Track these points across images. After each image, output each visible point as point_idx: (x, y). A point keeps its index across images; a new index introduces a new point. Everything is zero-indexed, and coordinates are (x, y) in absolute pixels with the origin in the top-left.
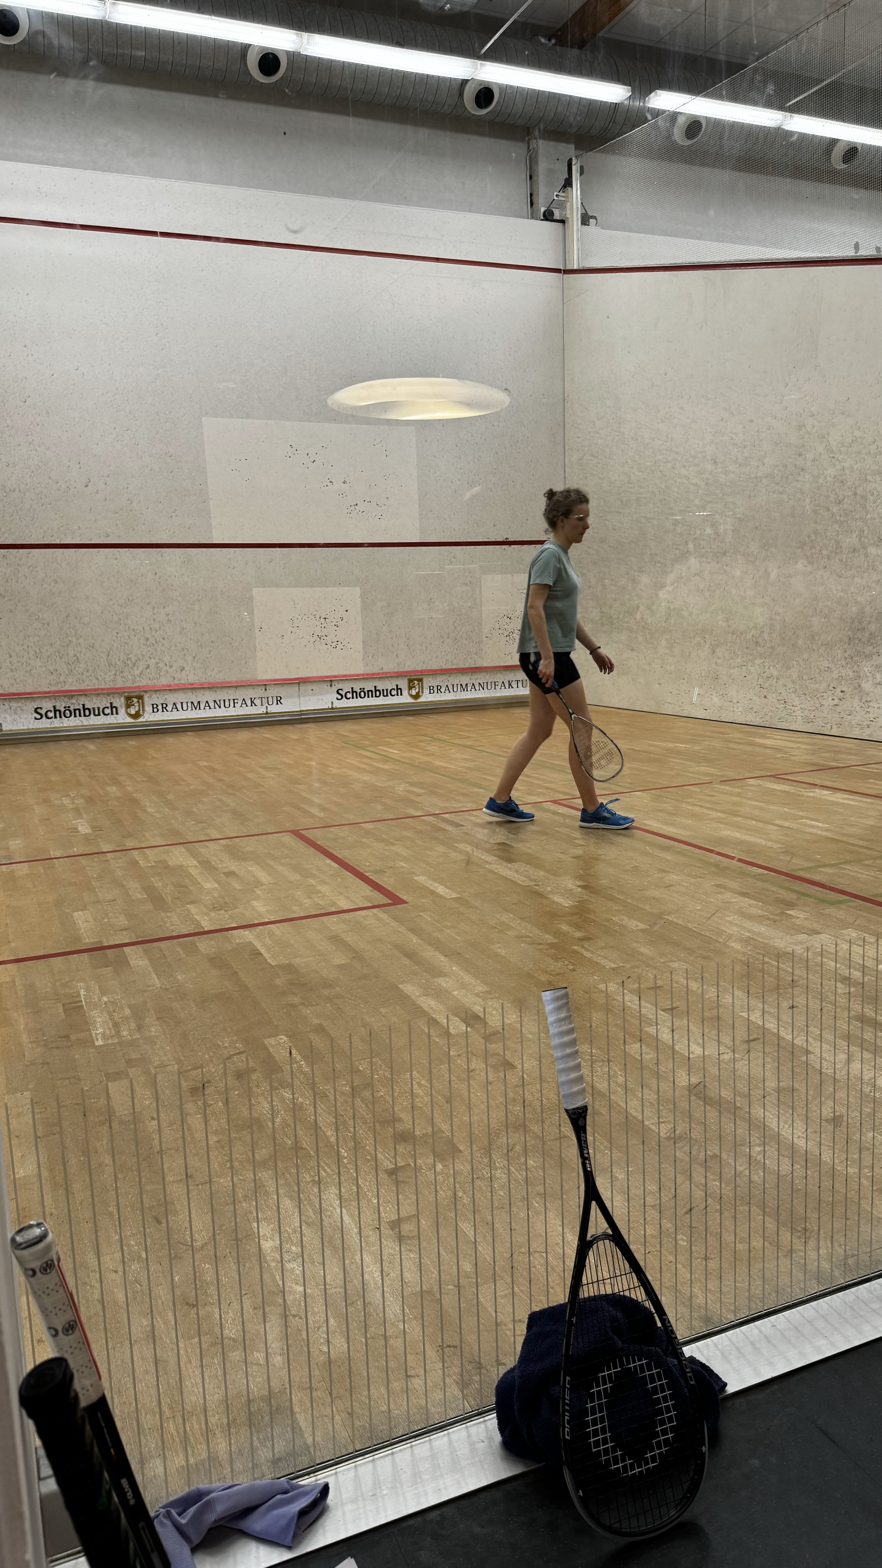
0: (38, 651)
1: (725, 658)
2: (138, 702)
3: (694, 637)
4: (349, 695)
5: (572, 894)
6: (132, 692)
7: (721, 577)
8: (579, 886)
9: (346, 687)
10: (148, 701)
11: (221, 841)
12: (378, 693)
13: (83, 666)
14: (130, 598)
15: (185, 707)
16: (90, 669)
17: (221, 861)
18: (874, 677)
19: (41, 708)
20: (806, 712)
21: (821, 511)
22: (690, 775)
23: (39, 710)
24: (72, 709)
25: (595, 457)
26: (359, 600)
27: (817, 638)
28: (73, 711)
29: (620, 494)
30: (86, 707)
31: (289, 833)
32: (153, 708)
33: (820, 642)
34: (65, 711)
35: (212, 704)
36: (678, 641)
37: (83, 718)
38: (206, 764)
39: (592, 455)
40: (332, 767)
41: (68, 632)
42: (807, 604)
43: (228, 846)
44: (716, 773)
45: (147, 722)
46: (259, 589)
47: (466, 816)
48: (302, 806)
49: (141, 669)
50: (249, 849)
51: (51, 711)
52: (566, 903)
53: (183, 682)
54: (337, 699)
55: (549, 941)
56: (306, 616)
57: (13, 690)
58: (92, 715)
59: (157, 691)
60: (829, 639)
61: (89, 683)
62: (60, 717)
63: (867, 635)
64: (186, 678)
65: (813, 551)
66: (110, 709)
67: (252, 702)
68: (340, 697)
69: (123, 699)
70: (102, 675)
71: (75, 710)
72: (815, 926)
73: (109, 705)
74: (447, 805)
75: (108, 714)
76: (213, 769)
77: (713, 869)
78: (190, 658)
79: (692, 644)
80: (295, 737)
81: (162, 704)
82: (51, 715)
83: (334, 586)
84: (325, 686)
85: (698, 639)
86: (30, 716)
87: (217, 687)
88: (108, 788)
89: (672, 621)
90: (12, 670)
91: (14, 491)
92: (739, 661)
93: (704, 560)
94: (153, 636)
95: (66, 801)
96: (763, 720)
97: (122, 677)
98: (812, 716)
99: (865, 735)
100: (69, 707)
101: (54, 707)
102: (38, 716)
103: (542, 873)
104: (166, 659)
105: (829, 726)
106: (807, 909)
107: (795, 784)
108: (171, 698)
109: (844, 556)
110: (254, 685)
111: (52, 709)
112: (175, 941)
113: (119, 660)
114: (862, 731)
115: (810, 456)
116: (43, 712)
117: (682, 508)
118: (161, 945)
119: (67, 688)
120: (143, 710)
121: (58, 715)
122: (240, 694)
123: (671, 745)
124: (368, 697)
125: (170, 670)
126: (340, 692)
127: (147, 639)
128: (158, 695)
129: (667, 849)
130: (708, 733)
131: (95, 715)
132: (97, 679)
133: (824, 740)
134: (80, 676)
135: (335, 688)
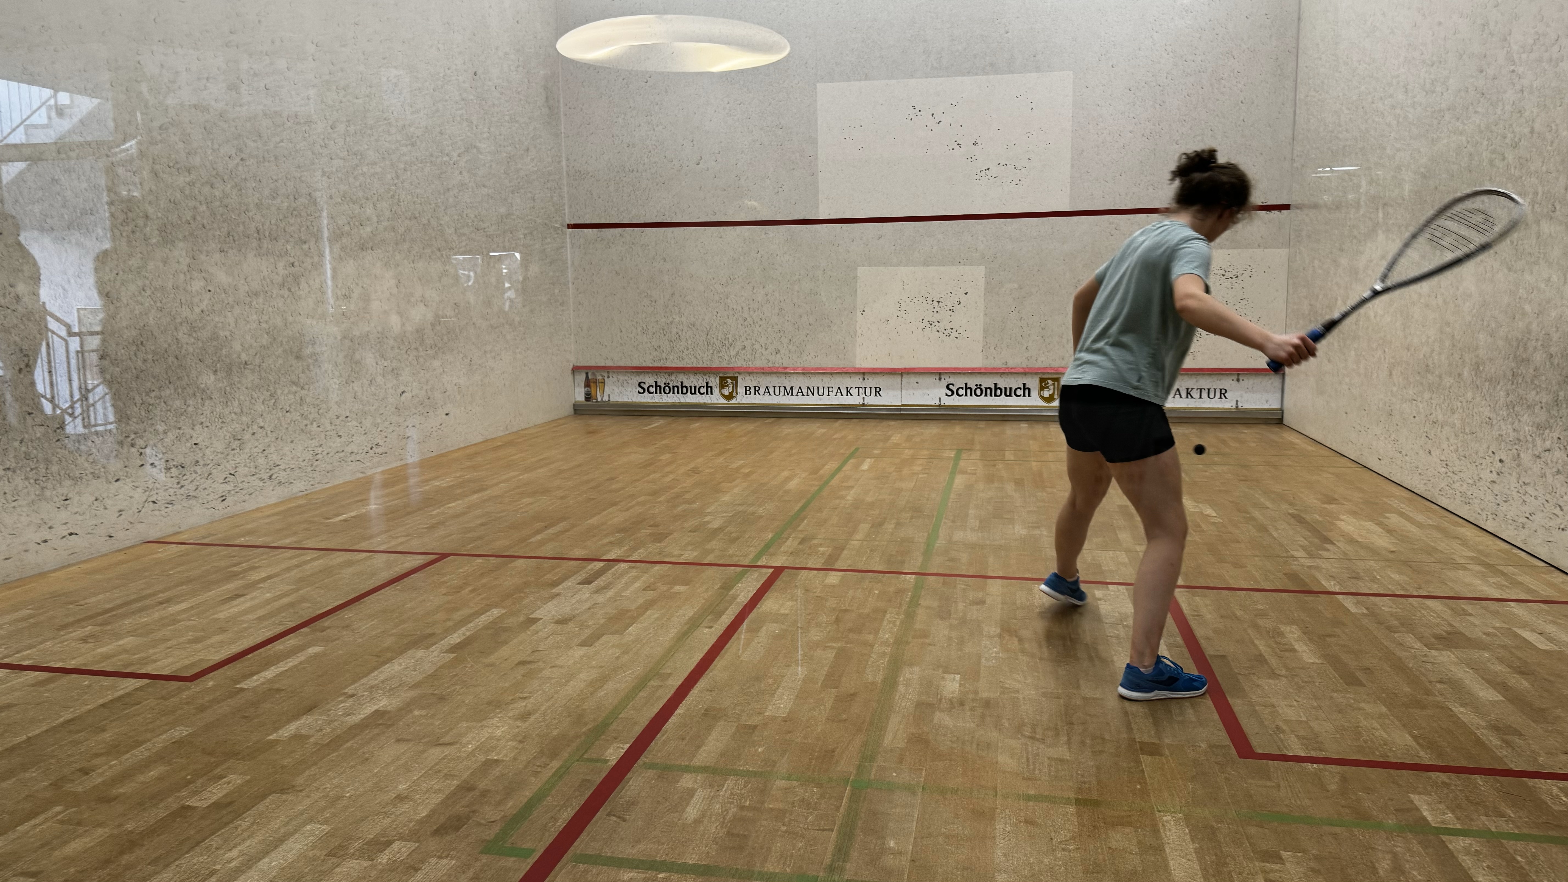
0: (645, 327)
2: (732, 383)
4: (961, 392)
6: (727, 373)
9: (959, 382)
10: (742, 382)
13: (684, 343)
14: (732, 277)
15: (777, 392)
16: (689, 347)
19: (645, 383)
23: (642, 385)
24: (671, 385)
26: (982, 282)
28: (672, 388)
30: (683, 385)
32: (746, 390)
34: (665, 388)
35: (805, 391)
37: (680, 395)
41: (673, 311)
45: (740, 404)
46: (865, 268)
49: (737, 350)
51: (653, 386)
53: (777, 365)
54: (947, 395)
56: (916, 299)
57: (622, 364)
58: (689, 393)
59: (751, 373)
61: (686, 362)
62: (660, 393)
64: (780, 361)
66: (705, 389)
67: (848, 391)
69: (717, 380)
70: (700, 354)
71: (674, 387)
73: (705, 384)
75: (704, 393)
78: (785, 341)
81: (755, 387)
83: (953, 264)
84: (931, 380)
86: (634, 390)
87: (812, 373)
91: (633, 171)
94: (751, 317)
97: (719, 357)
100: (669, 383)
101: (656, 382)
102: (642, 391)
104: (763, 340)
108: (765, 382)
110: (850, 374)
111: (654, 384)
113: (717, 339)
116: (646, 387)
119: (668, 364)
120: (736, 392)
121: (658, 391)
122: (836, 382)
125: (765, 353)
127: (745, 320)
128: (751, 377)
131: (691, 393)
132: (696, 357)
134: (680, 354)
135: (944, 383)
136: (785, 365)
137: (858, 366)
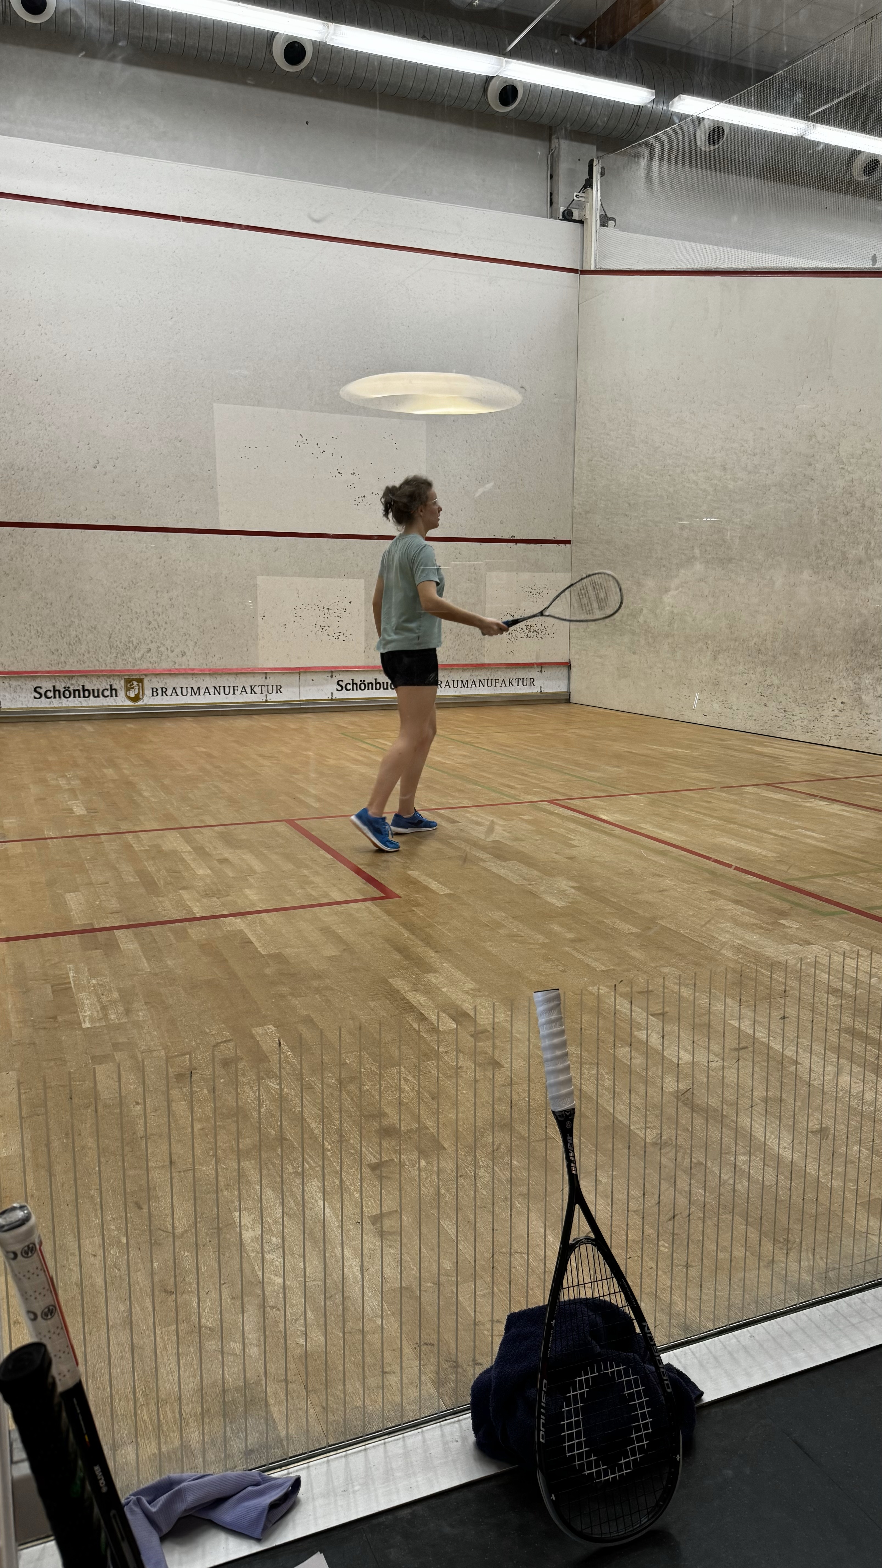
0: (40, 630)
1: (726, 665)
2: (138, 685)
3: (697, 642)
4: (349, 687)
5: (566, 895)
6: (132, 675)
7: (725, 583)
8: (573, 887)
10: (148, 684)
11: (216, 828)
12: (378, 686)
13: (84, 647)
14: (134, 581)
15: (185, 693)
16: (90, 650)
17: (215, 848)
18: (875, 689)
19: (40, 687)
20: (806, 722)
21: (829, 522)
22: (687, 780)
23: (38, 690)
24: (71, 689)
25: (604, 459)
26: (363, 593)
27: (819, 649)
28: (72, 691)
29: (628, 497)
30: (86, 688)
31: (284, 823)
32: (153, 692)
33: (822, 653)
34: (64, 692)
35: (212, 690)
36: (680, 646)
37: (82, 699)
38: (204, 750)
39: (602, 457)
40: (329, 758)
41: (71, 613)
42: (811, 613)
43: (222, 833)
44: (714, 779)
45: (146, 705)
46: (263, 577)
47: (461, 812)
48: (298, 795)
49: (142, 652)
50: (244, 837)
51: (50, 691)
52: (560, 904)
53: (184, 667)
54: (337, 690)
55: (540, 941)
56: (310, 606)
57: (13, 669)
58: (91, 696)
59: (158, 675)
60: (832, 649)
61: (90, 665)
62: (60, 697)
63: (870, 647)
65: (819, 561)
66: (109, 691)
67: (252, 690)
68: (340, 688)
69: (123, 682)
70: (104, 657)
71: (74, 691)
72: (807, 936)
73: (108, 687)
74: (444, 800)
75: (108, 696)
76: (210, 756)
77: (707, 875)
78: (191, 644)
79: (695, 649)
80: (292, 726)
81: (162, 688)
82: (50, 694)
83: (339, 577)
84: (326, 676)
85: (700, 644)
86: (29, 695)
87: (218, 674)
88: (105, 771)
89: (676, 626)
90: (13, 648)
91: (22, 469)
92: (741, 668)
93: (710, 566)
94: (156, 620)
95: (62, 782)
96: (762, 728)
97: (123, 660)
98: (811, 726)
99: (864, 747)
100: (69, 687)
101: (54, 687)
102: (38, 696)
103: (536, 873)
104: (168, 643)
105: (828, 737)
106: (800, 919)
107: (792, 793)
108: (171, 683)
109: (850, 567)
110: (254, 673)
111: (52, 689)
112: (166, 926)
113: (121, 642)
114: (860, 743)
115: (819, 466)
116: (42, 691)
117: (689, 513)
118: (152, 930)
119: (68, 668)
120: (143, 694)
121: (57, 696)
122: (241, 681)
123: (670, 750)
124: (368, 689)
125: (171, 655)
126: (340, 683)
127: (150, 623)
128: (158, 679)
129: (663, 853)
130: (706, 739)
131: (94, 696)
132: (98, 660)
133: (823, 750)
134: (80, 657)
135: (335, 680)
136: (191, 666)
137: (260, 666)
